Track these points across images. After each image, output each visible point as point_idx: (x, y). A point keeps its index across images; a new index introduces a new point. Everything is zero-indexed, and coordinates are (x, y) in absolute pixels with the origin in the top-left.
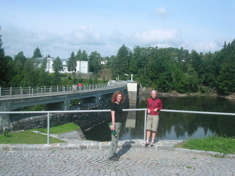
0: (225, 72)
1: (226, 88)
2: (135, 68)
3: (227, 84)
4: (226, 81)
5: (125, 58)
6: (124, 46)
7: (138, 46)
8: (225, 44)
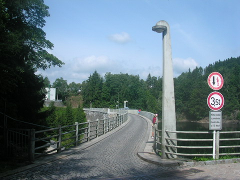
0: (195, 98)
1: (198, 113)
2: (108, 95)
3: (198, 109)
4: (197, 106)
5: (97, 85)
6: (96, 72)
7: (110, 73)
8: (190, 71)
